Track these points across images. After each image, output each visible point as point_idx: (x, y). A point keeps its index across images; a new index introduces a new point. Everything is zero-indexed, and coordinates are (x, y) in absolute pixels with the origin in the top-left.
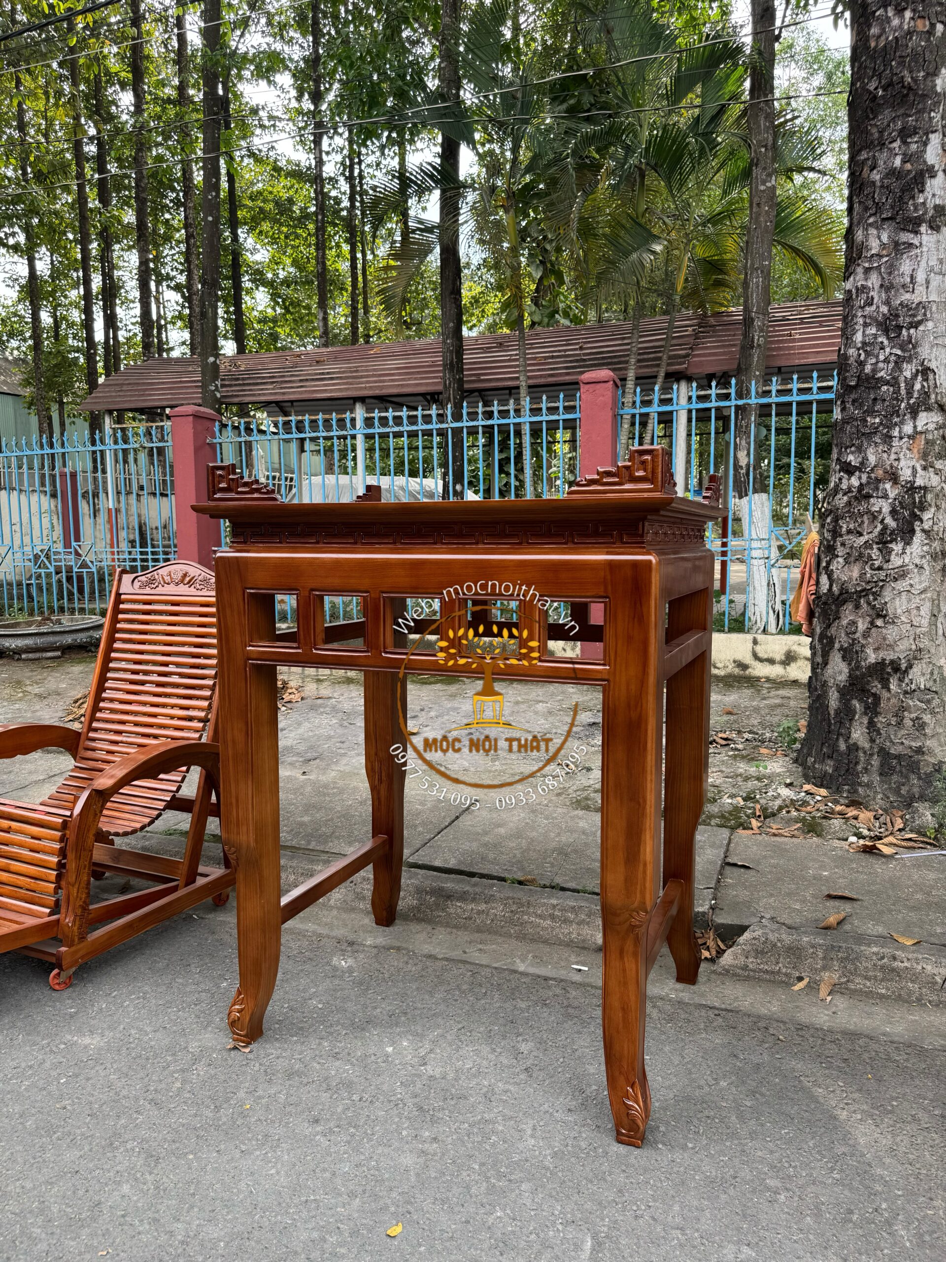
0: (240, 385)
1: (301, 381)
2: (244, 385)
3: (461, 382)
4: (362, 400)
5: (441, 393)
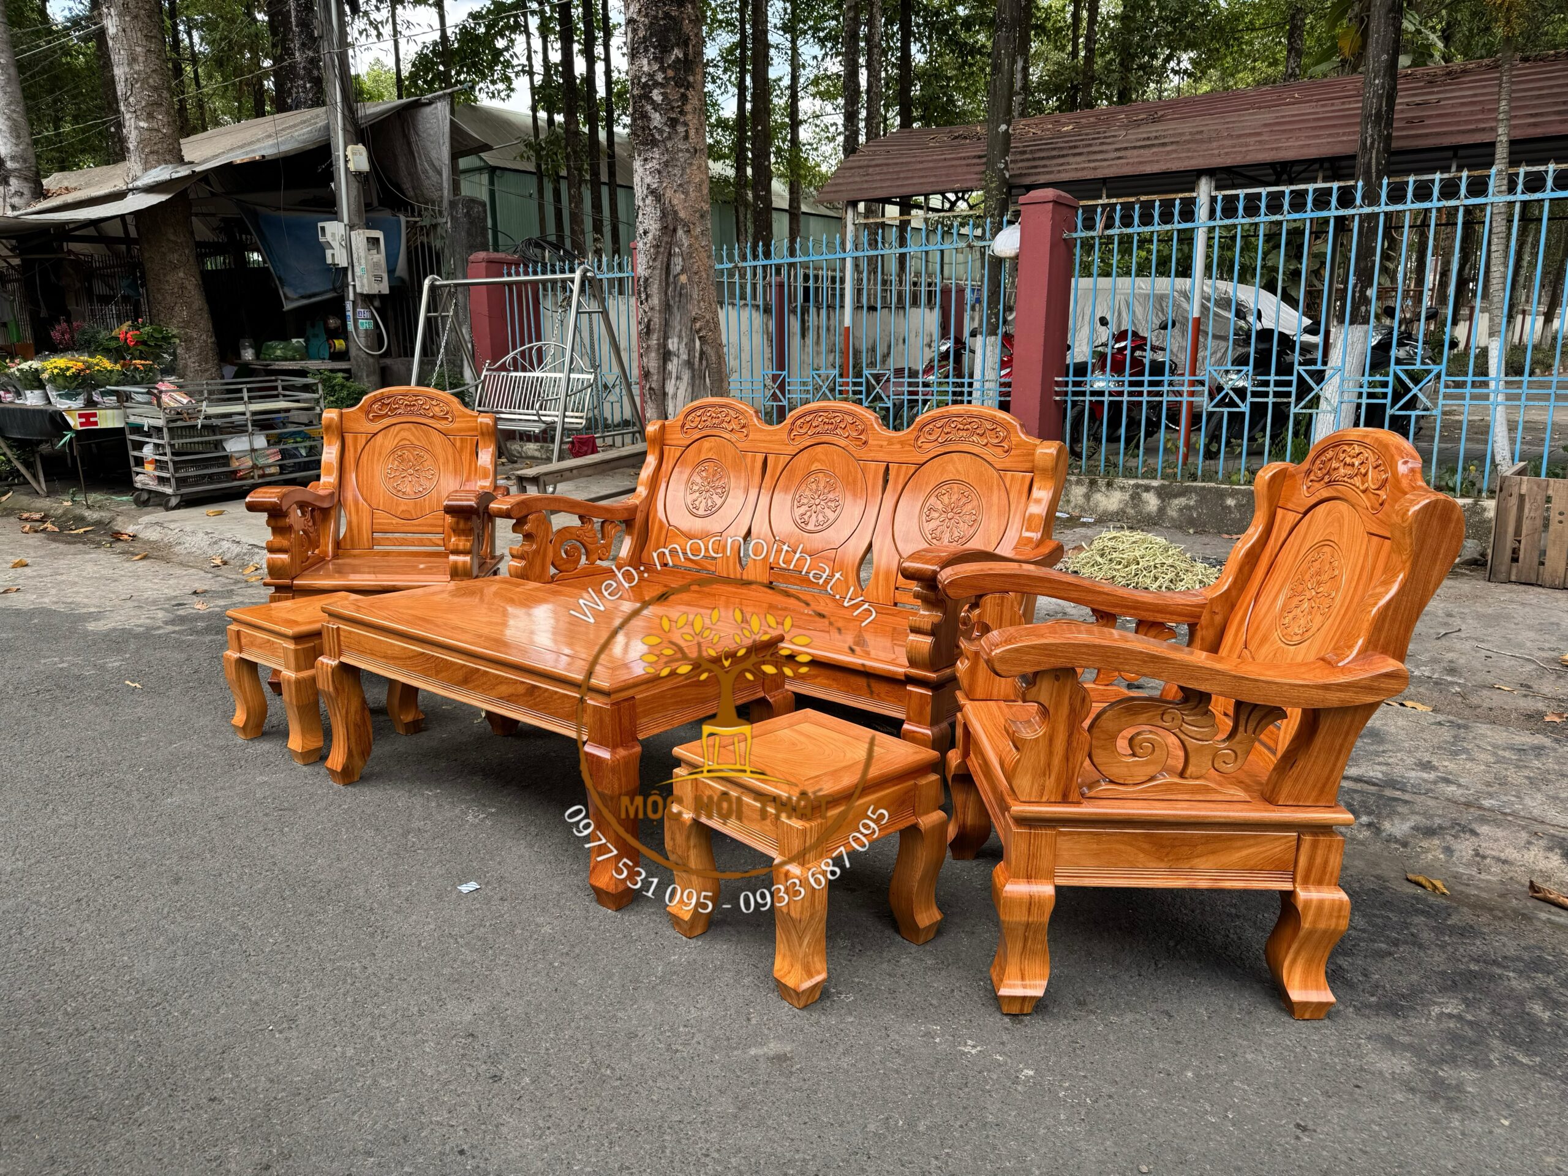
0: (1028, 160)
1: (1117, 150)
2: (1034, 159)
3: (1389, 137)
4: (1210, 172)
5: (1353, 157)
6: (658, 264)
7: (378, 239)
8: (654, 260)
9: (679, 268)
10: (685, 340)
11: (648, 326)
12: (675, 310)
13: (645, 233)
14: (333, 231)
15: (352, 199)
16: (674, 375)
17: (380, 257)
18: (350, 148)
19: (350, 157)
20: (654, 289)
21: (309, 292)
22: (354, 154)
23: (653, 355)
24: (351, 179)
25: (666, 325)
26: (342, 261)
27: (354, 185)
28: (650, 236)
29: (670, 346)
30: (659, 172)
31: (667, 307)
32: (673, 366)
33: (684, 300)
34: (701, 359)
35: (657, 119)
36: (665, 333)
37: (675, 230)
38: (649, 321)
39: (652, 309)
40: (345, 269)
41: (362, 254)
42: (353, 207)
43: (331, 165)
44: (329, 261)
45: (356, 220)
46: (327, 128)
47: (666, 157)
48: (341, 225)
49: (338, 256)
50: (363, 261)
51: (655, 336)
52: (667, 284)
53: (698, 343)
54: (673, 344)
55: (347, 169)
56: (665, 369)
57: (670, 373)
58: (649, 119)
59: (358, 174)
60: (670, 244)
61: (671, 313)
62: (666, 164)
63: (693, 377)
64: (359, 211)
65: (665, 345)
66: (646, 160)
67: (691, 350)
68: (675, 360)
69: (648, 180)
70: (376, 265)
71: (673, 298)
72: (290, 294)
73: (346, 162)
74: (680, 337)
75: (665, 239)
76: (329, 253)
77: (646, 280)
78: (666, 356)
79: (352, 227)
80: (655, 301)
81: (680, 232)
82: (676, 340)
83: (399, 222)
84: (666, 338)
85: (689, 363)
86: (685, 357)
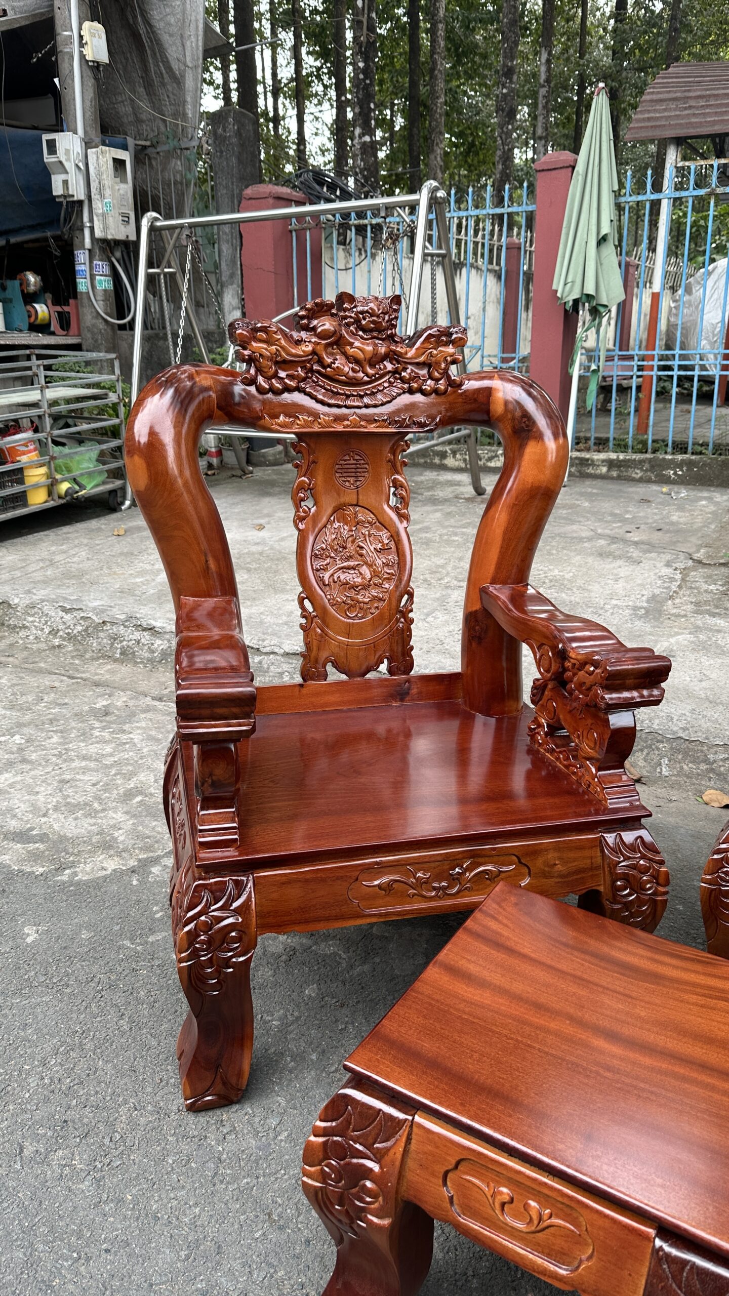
7: (124, 162)
14: (65, 147)
15: (88, 103)
17: (126, 188)
18: (84, 25)
19: (85, 38)
22: (90, 35)
24: (89, 73)
26: (78, 192)
27: (91, 82)
40: (80, 203)
41: (107, 181)
42: (88, 114)
43: (54, 51)
44: (57, 191)
45: (94, 134)
48: (76, 138)
49: (69, 184)
50: (108, 192)
55: (82, 56)
59: (95, 67)
64: (93, 119)
70: (122, 197)
73: (81, 47)
76: (57, 179)
79: (89, 142)
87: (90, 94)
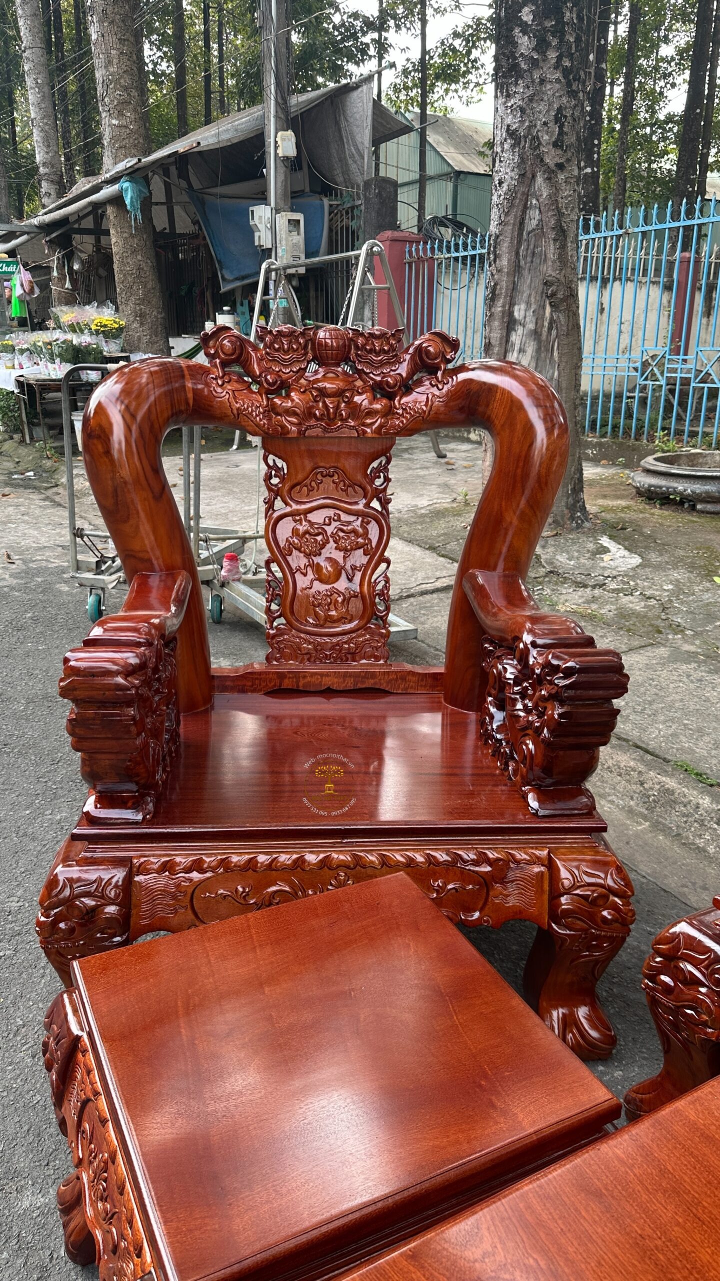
6: (511, 219)
7: (298, 221)
8: (507, 214)
9: (534, 223)
10: (533, 307)
11: (493, 292)
12: (526, 272)
13: (500, 183)
14: (261, 214)
15: (279, 184)
16: (517, 348)
17: (299, 239)
18: (279, 134)
19: (279, 143)
20: (504, 248)
21: (243, 273)
22: (283, 140)
23: (496, 323)
24: (280, 164)
25: (514, 289)
26: (267, 243)
27: (282, 170)
28: (505, 186)
29: (516, 314)
30: (523, 110)
31: (516, 269)
32: (516, 338)
33: (537, 260)
34: (550, 329)
35: (525, 43)
36: (512, 297)
37: (534, 177)
38: (496, 284)
39: (499, 271)
40: (270, 250)
41: (284, 236)
42: (279, 191)
43: (264, 153)
44: (257, 244)
45: (281, 204)
46: (263, 117)
47: (529, 93)
48: (268, 208)
49: (263, 238)
50: (284, 242)
51: (500, 302)
52: (519, 243)
53: (548, 310)
54: (519, 312)
55: (276, 154)
56: (507, 341)
57: (513, 345)
58: (515, 44)
59: (286, 159)
60: (527, 196)
61: (520, 275)
62: (531, 99)
63: (538, 351)
64: (285, 195)
65: (511, 314)
66: (508, 96)
67: (539, 319)
68: (520, 330)
69: (508, 120)
70: (295, 246)
71: (525, 257)
72: (228, 276)
73: (276, 148)
74: (528, 304)
75: (522, 189)
76: (257, 235)
77: (497, 237)
78: (510, 324)
79: (278, 211)
80: (504, 262)
81: (539, 180)
82: (523, 306)
83: (322, 207)
84: (512, 304)
85: (536, 334)
86: (531, 326)
87: (281, 177)
